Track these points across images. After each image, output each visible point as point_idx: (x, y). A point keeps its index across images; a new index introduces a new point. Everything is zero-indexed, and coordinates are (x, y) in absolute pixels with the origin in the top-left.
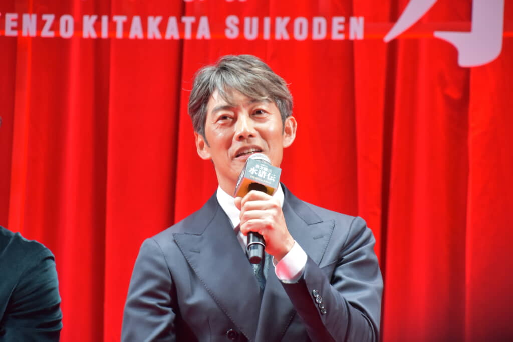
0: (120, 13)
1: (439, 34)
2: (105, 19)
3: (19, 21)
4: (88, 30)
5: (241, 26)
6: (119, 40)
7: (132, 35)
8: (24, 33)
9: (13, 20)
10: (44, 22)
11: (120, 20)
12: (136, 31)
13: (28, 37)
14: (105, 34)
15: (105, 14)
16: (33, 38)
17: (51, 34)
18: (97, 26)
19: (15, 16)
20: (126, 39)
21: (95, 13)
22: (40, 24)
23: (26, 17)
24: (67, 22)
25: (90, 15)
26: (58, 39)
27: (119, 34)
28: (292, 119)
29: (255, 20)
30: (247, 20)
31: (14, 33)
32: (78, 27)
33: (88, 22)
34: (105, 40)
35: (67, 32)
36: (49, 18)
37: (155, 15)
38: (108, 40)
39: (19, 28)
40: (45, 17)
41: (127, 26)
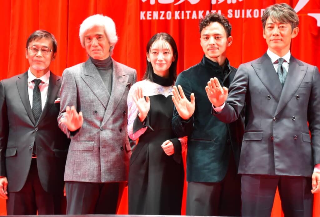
0: (188, 10)
1: (309, 14)
2: (183, 12)
3: (152, 14)
4: (177, 16)
5: (233, 13)
6: (188, 20)
7: (193, 18)
8: (154, 18)
9: (150, 14)
10: (161, 14)
11: (188, 12)
12: (194, 16)
13: (155, 20)
14: (183, 18)
15: (183, 10)
16: (157, 20)
17: (164, 18)
18: (180, 15)
19: (150, 12)
20: (190, 19)
21: (179, 10)
22: (160, 15)
23: (154, 12)
24: (169, 14)
25: (177, 11)
26: (166, 20)
27: (188, 18)
28: (297, 29)
29: (239, 11)
30: (236, 11)
31: (150, 19)
32: (173, 15)
33: (177, 13)
34: (183, 20)
35: (169, 18)
36: (163, 13)
37: (201, 10)
38: (184, 19)
39: (152, 17)
40: (161, 12)
41: (191, 15)
